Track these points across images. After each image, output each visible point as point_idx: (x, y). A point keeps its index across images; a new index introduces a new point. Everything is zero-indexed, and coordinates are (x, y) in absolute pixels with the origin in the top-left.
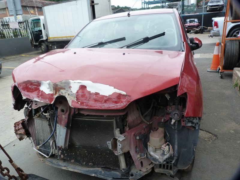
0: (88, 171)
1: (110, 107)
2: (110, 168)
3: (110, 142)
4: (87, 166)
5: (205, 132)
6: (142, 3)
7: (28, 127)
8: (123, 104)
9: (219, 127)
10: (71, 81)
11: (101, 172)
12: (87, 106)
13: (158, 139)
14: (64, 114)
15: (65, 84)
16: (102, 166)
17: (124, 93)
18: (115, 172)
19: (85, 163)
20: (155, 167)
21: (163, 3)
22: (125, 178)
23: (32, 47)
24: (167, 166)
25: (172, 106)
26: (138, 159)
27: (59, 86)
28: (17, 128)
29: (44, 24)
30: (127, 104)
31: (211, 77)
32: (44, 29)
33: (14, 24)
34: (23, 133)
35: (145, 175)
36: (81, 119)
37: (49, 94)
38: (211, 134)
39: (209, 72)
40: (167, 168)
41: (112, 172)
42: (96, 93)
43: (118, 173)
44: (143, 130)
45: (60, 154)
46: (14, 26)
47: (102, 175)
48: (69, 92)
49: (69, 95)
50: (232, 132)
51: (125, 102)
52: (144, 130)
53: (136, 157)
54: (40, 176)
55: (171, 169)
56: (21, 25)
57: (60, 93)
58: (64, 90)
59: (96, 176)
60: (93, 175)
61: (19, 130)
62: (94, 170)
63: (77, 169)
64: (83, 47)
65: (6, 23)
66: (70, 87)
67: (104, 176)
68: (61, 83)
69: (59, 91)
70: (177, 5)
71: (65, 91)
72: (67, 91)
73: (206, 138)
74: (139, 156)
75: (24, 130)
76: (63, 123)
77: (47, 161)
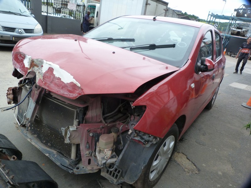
0: (45, 150)
1: (64, 94)
2: (63, 155)
3: (64, 129)
4: (46, 144)
5: (191, 163)
6: (209, 15)
7: (18, 95)
8: (75, 95)
9: (209, 164)
10: (45, 61)
11: (54, 155)
12: (48, 87)
13: (104, 141)
14: (37, 90)
15: (40, 63)
16: (58, 150)
17: (79, 85)
18: (65, 160)
19: (45, 141)
20: (102, 170)
21: (232, 20)
22: (70, 168)
23: (81, 31)
24: (114, 174)
25: (136, 117)
26: (86, 155)
27: (35, 63)
28: (8, 93)
29: (97, 12)
30: (78, 96)
31: (242, 112)
32: (97, 16)
33: (72, 5)
34: (11, 98)
35: (90, 173)
36: (52, 100)
37: (27, 67)
38: (195, 167)
39: (243, 107)
40: (113, 176)
41: (64, 159)
42: (59, 77)
43: (67, 161)
44: (99, 130)
45: (28, 125)
46: (72, 7)
47: (54, 158)
48: (40, 71)
49: (39, 73)
50: (220, 173)
51: (77, 93)
52: (101, 130)
53: (85, 152)
54: (9, 139)
55: (116, 178)
56: (78, 8)
57: (33, 69)
58: (37, 67)
59: (49, 156)
60: (47, 155)
61: (9, 94)
62: (50, 151)
63: (38, 145)
64: (94, 38)
65: (65, 3)
66: (42, 66)
67: (55, 159)
68: (37, 61)
69: (34, 67)
70: (249, 27)
71: (38, 69)
72: (39, 69)
73: (187, 169)
74: (87, 152)
75: (13, 96)
76: (34, 98)
77: (20, 129)
